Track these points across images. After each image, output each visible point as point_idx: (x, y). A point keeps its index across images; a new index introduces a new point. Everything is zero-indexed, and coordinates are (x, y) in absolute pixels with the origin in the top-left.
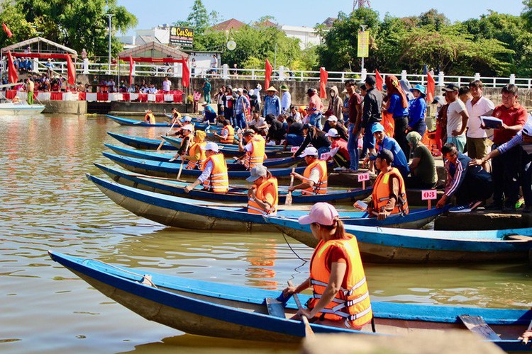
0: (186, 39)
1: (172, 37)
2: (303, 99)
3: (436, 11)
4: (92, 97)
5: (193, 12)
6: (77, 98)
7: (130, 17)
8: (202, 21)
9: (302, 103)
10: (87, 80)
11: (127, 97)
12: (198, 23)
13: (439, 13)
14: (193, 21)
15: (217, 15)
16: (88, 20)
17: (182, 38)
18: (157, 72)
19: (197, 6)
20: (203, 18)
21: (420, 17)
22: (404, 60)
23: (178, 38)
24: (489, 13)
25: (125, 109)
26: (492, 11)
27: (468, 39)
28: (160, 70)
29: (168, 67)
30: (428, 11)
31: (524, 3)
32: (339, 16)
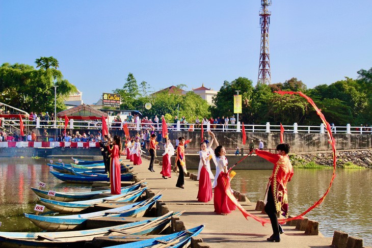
0: (115, 102)
1: (105, 101)
2: (194, 145)
3: (296, 79)
4: (38, 145)
5: (127, 82)
6: (27, 146)
7: (71, 87)
8: (133, 89)
9: (194, 147)
10: (39, 132)
11: (63, 144)
12: (130, 90)
13: (298, 80)
14: (127, 88)
15: (146, 84)
16: (41, 90)
17: (112, 101)
18: (89, 126)
19: (130, 78)
20: (134, 87)
21: (284, 83)
22: (271, 115)
23: (109, 101)
24: (346, 79)
25: (61, 153)
26: (348, 78)
27: (318, 99)
28: (91, 125)
29: (97, 122)
30: (290, 79)
31: (358, 72)
32: (224, 84)
